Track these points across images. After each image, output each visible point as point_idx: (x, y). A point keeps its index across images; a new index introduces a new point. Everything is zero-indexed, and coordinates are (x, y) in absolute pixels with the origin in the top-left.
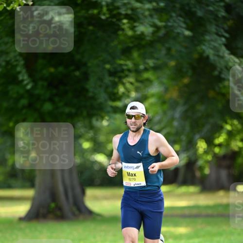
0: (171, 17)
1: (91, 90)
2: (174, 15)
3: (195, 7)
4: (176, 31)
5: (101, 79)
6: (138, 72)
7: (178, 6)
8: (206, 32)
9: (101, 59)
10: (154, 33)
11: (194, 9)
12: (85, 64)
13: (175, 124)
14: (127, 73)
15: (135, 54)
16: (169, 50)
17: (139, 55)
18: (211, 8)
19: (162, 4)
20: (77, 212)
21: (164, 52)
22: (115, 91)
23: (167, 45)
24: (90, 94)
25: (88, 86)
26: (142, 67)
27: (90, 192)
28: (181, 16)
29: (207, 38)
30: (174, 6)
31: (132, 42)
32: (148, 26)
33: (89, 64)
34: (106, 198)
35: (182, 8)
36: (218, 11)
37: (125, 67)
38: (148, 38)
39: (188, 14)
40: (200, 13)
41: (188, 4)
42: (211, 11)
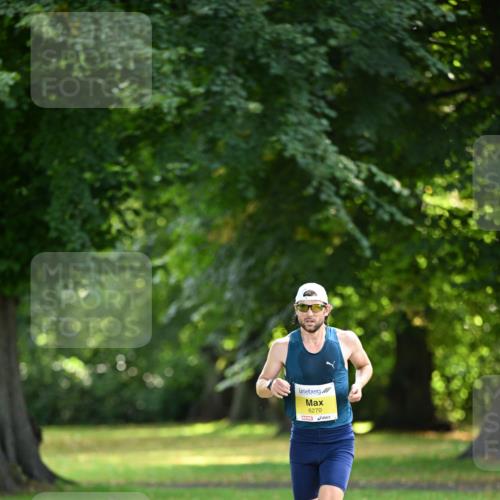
0: (218, 74)
1: (53, 224)
2: (223, 70)
3: (268, 56)
4: (228, 103)
5: (73, 202)
6: (148, 188)
7: (231, 52)
8: (290, 106)
9: (73, 160)
10: (180, 108)
11: (264, 60)
12: (41, 172)
13: (228, 295)
14: (126, 189)
15: (145, 153)
16: (212, 142)
17: (154, 155)
18: (299, 58)
19: (199, 50)
20: (24, 478)
21: (201, 147)
22: (104, 227)
23: (210, 134)
24: (53, 234)
25: (47, 218)
26: (157, 178)
27: (50, 435)
28: (237, 74)
29: (292, 118)
30: (225, 54)
31: (139, 127)
32: (170, 94)
33: (50, 173)
34: (84, 448)
35: (241, 57)
36: (313, 63)
37: (123, 179)
38: (169, 118)
39: (252, 70)
40: (276, 69)
41: (253, 49)
42: (299, 63)
